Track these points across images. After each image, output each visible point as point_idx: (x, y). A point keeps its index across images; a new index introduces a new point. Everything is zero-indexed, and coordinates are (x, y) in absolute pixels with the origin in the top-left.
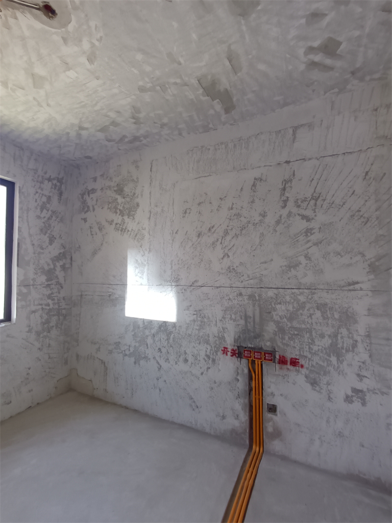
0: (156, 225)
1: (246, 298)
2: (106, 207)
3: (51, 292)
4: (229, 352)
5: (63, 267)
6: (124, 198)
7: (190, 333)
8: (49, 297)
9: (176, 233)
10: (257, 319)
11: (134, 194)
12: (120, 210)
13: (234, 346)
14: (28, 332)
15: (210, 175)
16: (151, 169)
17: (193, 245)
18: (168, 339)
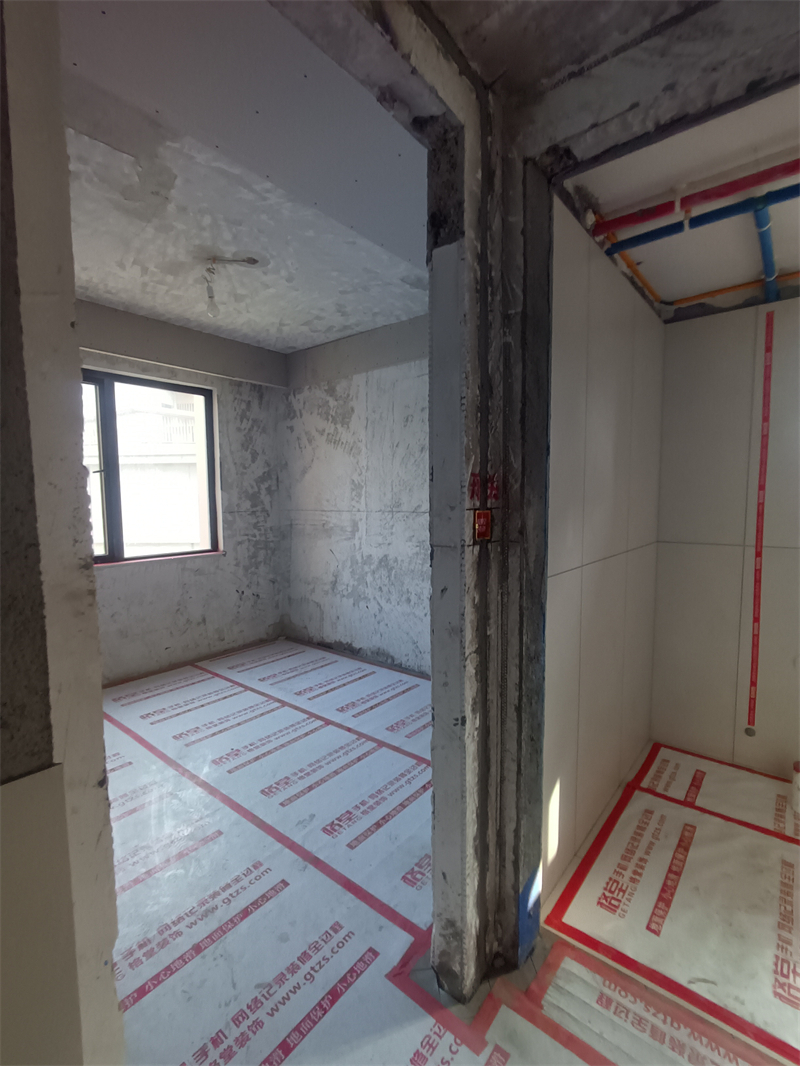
0: (373, 436)
2: (316, 412)
3: (256, 520)
5: (269, 490)
6: (336, 400)
9: (397, 446)
11: (348, 395)
12: (332, 416)
14: (236, 566)
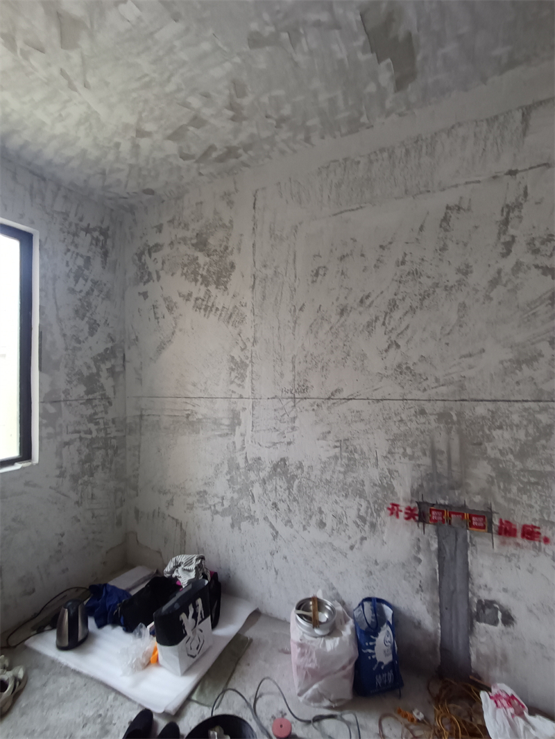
0: (264, 297)
1: (432, 418)
2: (179, 272)
3: (93, 411)
4: (401, 511)
5: (112, 371)
6: (209, 256)
7: (328, 478)
8: (91, 419)
9: (301, 309)
10: (456, 455)
11: (226, 248)
12: (202, 276)
13: (411, 502)
14: (59, 476)
15: (361, 207)
16: (254, 204)
17: (331, 328)
18: (289, 488)
